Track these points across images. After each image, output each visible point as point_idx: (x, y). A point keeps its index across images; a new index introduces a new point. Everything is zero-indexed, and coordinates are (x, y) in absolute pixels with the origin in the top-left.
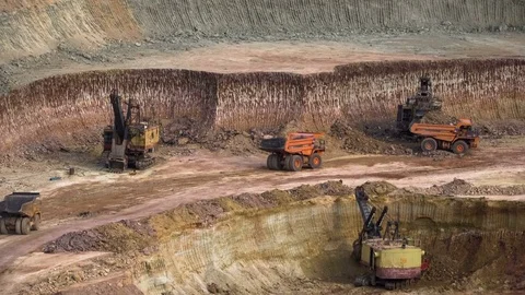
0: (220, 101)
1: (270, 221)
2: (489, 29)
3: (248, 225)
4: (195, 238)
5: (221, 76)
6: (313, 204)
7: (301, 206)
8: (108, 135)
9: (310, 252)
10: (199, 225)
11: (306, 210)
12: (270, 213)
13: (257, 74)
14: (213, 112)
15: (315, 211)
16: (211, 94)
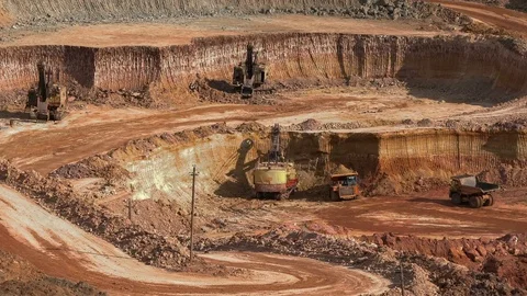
0: (97, 68)
1: (185, 153)
2: (262, 12)
3: (170, 157)
4: (142, 167)
5: (97, 50)
6: (209, 140)
7: (203, 142)
8: (32, 95)
9: (211, 175)
10: (144, 157)
11: (206, 144)
12: (184, 147)
13: (124, 48)
14: (92, 77)
15: (212, 145)
16: (89, 63)
